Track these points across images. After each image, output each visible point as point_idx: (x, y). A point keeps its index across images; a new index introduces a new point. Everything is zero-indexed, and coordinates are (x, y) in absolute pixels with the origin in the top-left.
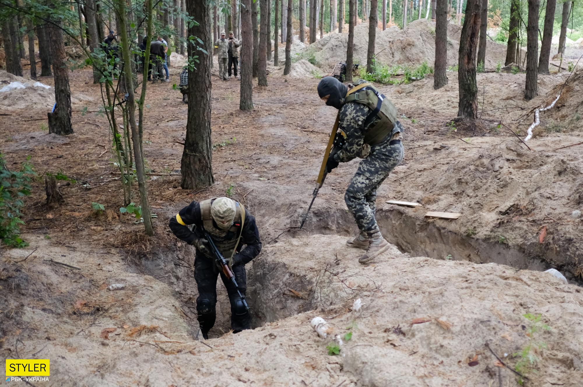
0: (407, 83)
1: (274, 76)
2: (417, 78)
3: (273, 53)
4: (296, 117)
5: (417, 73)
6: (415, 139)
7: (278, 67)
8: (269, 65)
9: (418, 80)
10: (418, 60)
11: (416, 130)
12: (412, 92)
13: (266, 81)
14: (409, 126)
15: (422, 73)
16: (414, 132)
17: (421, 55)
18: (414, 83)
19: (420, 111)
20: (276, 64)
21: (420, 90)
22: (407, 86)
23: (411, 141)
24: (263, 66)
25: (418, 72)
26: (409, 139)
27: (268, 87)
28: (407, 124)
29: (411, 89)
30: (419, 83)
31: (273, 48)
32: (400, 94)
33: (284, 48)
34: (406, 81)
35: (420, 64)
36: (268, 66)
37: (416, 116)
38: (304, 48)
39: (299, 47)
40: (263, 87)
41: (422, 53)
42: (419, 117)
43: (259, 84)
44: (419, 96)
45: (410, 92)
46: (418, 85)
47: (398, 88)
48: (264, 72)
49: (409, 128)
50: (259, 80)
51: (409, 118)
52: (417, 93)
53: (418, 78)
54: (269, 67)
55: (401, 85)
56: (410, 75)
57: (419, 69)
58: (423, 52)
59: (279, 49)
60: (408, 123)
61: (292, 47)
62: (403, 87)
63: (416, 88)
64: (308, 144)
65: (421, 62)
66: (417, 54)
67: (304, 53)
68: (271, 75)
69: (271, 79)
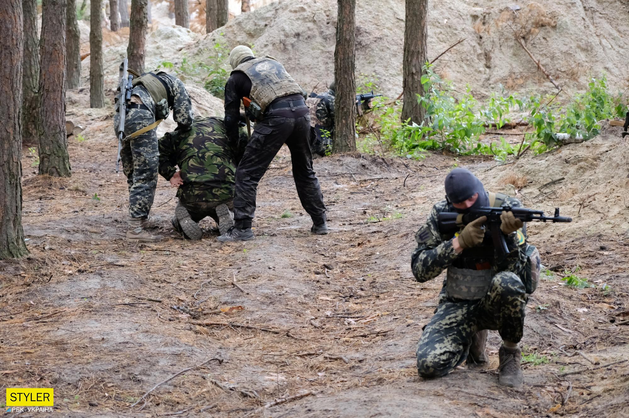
0: (541, 154)
1: (91, 141)
2: (573, 135)
3: (86, 63)
4: (174, 279)
5: (573, 119)
6: (582, 340)
7: (103, 112)
8: (73, 103)
9: (577, 142)
10: (573, 76)
11: (581, 310)
12: (560, 181)
13: (65, 159)
14: (556, 298)
15: (589, 118)
16: (577, 319)
17: (581, 56)
18: (565, 152)
19: (591, 247)
20: (95, 102)
21: (587, 175)
22: (542, 163)
23: (567, 348)
24: (54, 110)
25: (578, 116)
26: (561, 342)
27: (74, 177)
28: (550, 291)
29: (556, 171)
30: (581, 151)
31: (85, 48)
32: (520, 189)
33: (123, 48)
34: (537, 145)
35: (580, 87)
36: (69, 109)
37: (579, 262)
38: (189, 47)
39: (171, 41)
40: (55, 179)
41: (583, 50)
42: (588, 266)
43: (42, 170)
44: (584, 195)
45: (554, 183)
46: (579, 160)
47: (510, 172)
48: (56, 130)
49: (557, 304)
50: (43, 158)
51: (556, 269)
52: (577, 185)
53: (579, 136)
54: (74, 110)
55: (522, 160)
56: (550, 124)
57: (578, 105)
58: (587, 49)
59: (106, 50)
60: (555, 287)
61: (149, 45)
62: (528, 167)
63: (572, 169)
64: (219, 370)
65: (583, 80)
66: (567, 54)
67: (191, 62)
68: (79, 137)
69: (81, 151)
